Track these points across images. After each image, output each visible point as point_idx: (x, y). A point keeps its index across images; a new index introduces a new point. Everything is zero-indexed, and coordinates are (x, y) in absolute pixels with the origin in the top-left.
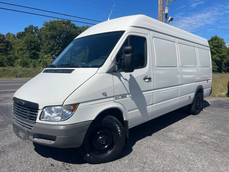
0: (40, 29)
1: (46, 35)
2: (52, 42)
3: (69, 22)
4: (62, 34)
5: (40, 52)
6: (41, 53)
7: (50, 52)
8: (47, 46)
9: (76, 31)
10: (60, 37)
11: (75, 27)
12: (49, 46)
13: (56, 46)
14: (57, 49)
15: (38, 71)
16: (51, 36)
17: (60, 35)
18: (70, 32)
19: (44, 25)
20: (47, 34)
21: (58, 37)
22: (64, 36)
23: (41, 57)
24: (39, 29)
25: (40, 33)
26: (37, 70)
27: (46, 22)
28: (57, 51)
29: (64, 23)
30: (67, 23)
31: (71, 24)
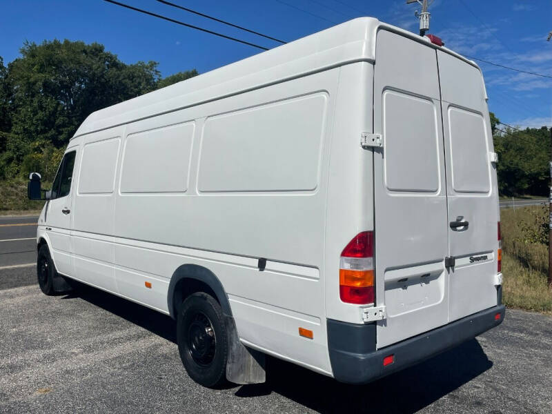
0: (11, 66)
1: (29, 83)
2: (50, 103)
3: (97, 51)
5: (9, 131)
6: (12, 135)
7: (44, 132)
8: (34, 115)
9: (119, 76)
11: (115, 65)
12: (39, 116)
14: (64, 125)
15: (14, 190)
16: (44, 85)
18: (102, 76)
19: (23, 51)
20: (32, 80)
21: (62, 91)
23: (12, 147)
24: (6, 65)
25: (9, 76)
26: (9, 189)
27: (29, 44)
28: (66, 129)
29: (85, 51)
30: (91, 51)
31: (104, 56)
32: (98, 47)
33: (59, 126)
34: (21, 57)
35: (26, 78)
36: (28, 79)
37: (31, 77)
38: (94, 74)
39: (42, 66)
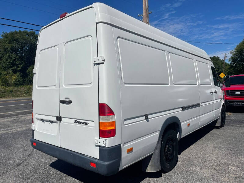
2: (13, 55)
4: (24, 47)
7: (11, 67)
8: (7, 61)
10: (22, 49)
12: (9, 61)
13: (18, 60)
14: (19, 64)
16: (11, 49)
17: (23, 47)
18: (35, 44)
19: (2, 36)
21: (19, 50)
22: (28, 48)
27: (5, 33)
28: (20, 66)
29: (28, 35)
30: (30, 34)
31: (35, 36)
32: (33, 33)
33: (17, 65)
34: (2, 38)
35: (3, 46)
36: (5, 47)
37: (6, 46)
38: (31, 43)
39: (10, 41)
